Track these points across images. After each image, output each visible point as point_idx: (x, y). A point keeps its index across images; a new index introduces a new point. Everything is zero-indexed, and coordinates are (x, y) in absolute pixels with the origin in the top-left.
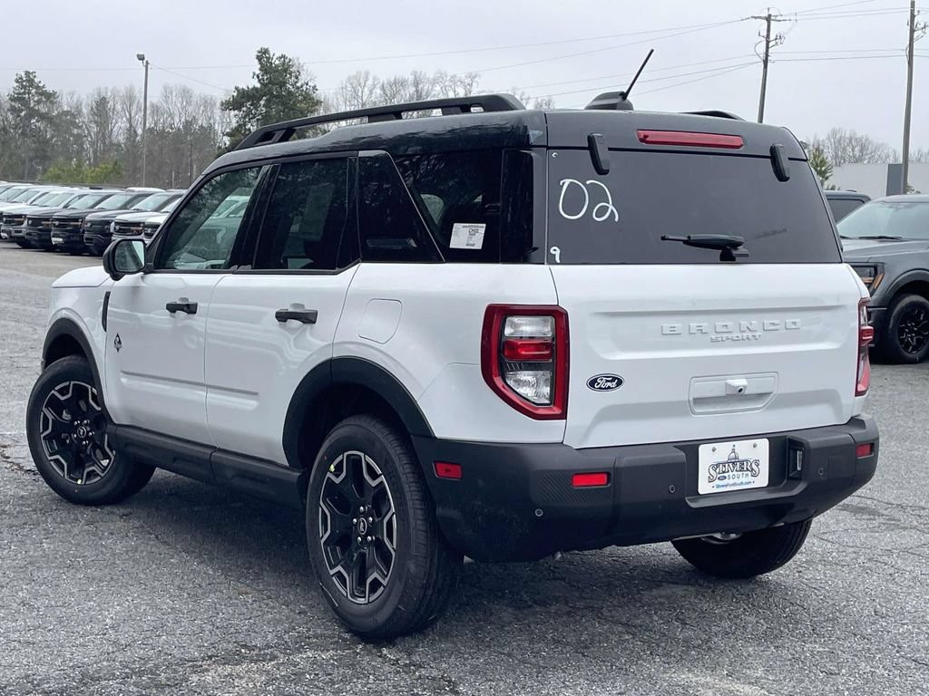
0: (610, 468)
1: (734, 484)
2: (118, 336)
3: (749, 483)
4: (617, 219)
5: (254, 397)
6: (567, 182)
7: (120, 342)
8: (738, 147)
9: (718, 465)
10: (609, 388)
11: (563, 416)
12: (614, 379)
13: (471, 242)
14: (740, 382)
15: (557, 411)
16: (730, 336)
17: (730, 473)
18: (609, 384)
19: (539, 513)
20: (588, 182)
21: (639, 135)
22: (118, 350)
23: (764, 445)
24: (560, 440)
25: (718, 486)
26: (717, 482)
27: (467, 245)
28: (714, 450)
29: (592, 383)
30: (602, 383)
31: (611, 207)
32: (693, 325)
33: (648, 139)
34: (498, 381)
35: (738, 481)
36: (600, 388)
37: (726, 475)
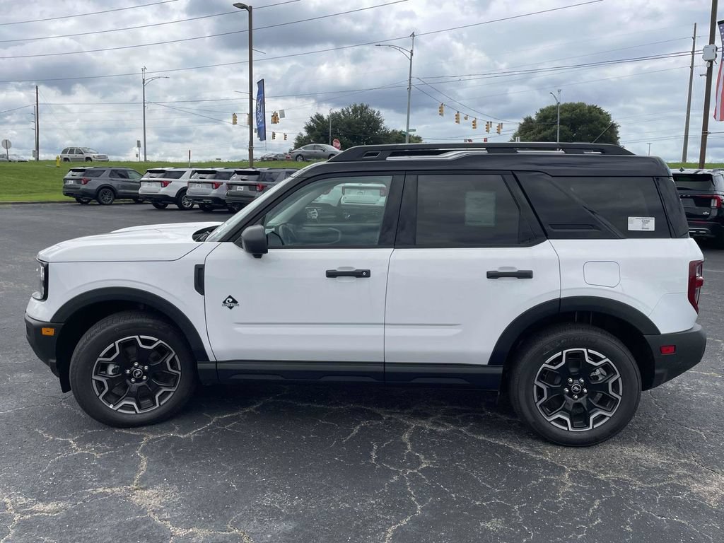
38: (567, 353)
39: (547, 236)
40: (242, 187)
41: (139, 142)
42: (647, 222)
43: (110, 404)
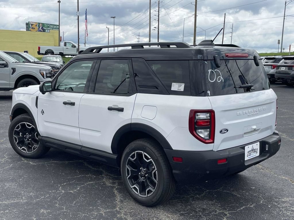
0: (227, 157)
1: (253, 156)
2: (42, 110)
3: (255, 155)
4: (223, 81)
5: (100, 132)
6: (210, 70)
7: (43, 112)
8: (247, 57)
9: (249, 152)
10: (225, 133)
11: (213, 142)
12: (226, 130)
13: (179, 89)
14: (254, 127)
15: (212, 141)
16: (252, 114)
17: (252, 153)
18: (225, 131)
19: (208, 172)
20: (215, 70)
21: (226, 55)
22: (43, 114)
23: (258, 143)
24: (212, 149)
25: (249, 158)
26: (249, 156)
27: (178, 90)
28: (248, 147)
29: (221, 132)
30: (223, 131)
31: (222, 78)
32: (244, 112)
33: (228, 56)
34: (194, 132)
35: (253, 155)
36: (223, 133)
37: (251, 154)
38: (137, 153)
39: (137, 92)
40: (284, 68)
41: (279, 41)
42: (181, 86)
43: (19, 147)
